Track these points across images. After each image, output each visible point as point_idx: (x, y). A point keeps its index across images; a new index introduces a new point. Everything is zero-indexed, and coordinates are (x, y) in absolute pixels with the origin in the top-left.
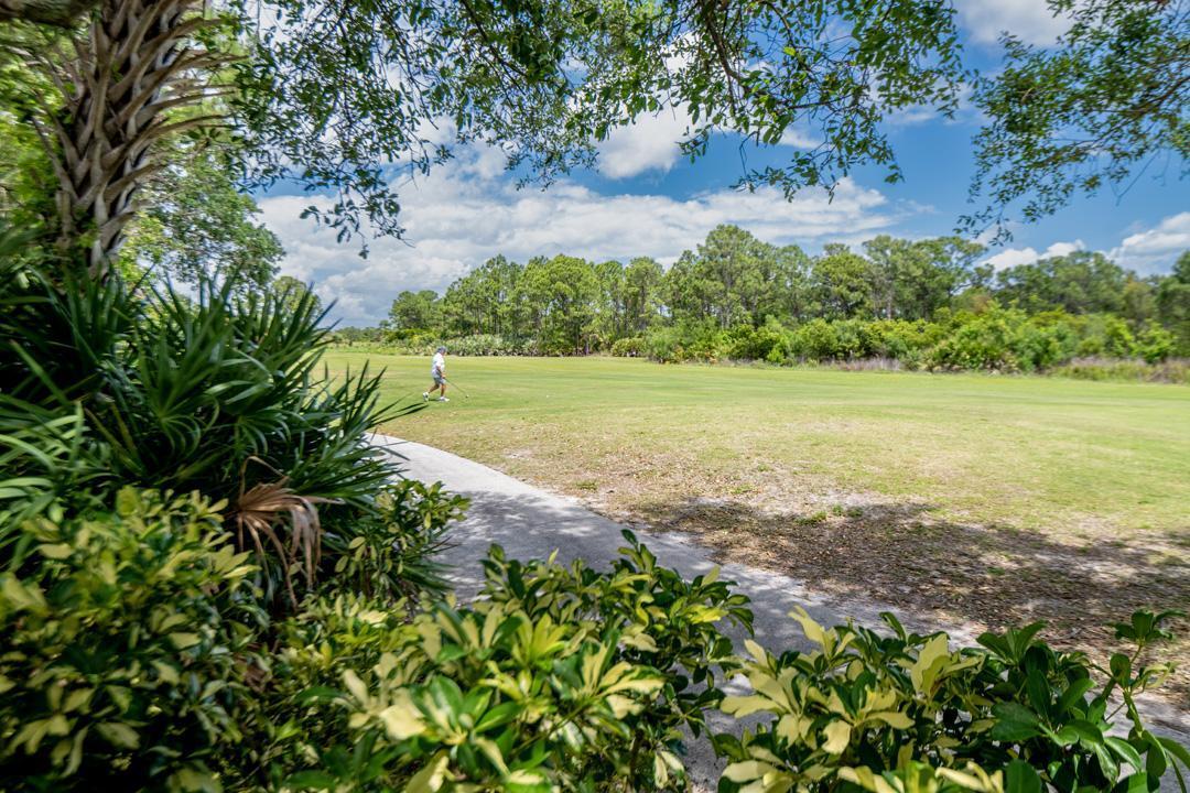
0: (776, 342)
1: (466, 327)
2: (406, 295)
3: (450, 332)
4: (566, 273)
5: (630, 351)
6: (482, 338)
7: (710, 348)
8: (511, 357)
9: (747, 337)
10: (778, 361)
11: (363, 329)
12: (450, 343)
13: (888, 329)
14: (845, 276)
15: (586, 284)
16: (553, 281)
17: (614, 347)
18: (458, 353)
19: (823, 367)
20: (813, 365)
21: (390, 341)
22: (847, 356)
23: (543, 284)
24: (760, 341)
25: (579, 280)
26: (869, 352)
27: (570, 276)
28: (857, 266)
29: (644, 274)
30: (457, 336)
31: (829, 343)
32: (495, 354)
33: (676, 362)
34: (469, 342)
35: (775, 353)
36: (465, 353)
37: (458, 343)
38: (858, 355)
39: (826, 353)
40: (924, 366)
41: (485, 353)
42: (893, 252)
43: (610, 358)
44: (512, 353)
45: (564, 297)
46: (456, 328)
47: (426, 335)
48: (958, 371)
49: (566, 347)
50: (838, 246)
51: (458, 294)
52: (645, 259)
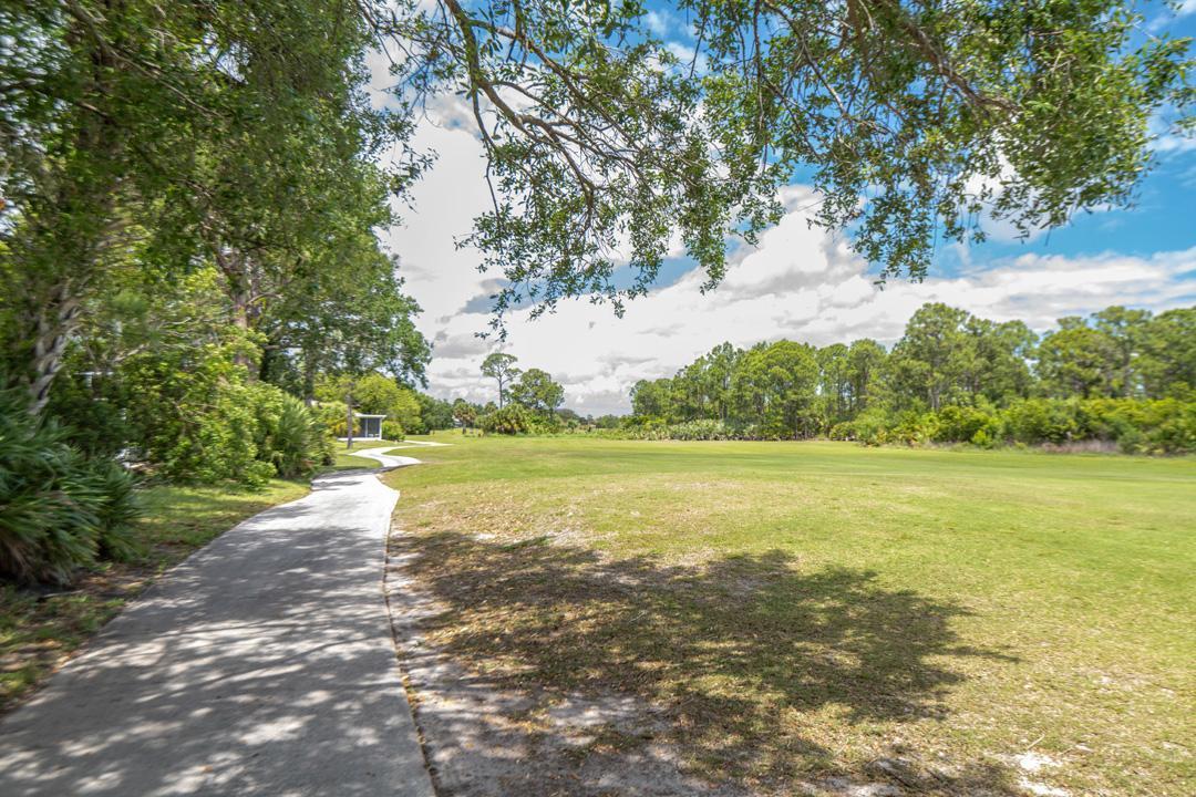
0: (982, 425)
1: (690, 413)
2: (643, 383)
3: (675, 418)
4: (782, 357)
5: (849, 435)
6: (705, 423)
7: (913, 430)
8: (732, 442)
9: (951, 418)
10: (983, 443)
11: (620, 417)
12: (674, 428)
13: (1111, 408)
14: (1077, 352)
15: (804, 367)
16: (769, 366)
17: (833, 431)
18: (680, 438)
19: (1030, 450)
20: (1021, 448)
21: (627, 427)
22: (1061, 438)
23: (760, 369)
24: (964, 423)
25: (797, 364)
26: (1088, 433)
27: (788, 360)
28: (1090, 341)
29: (865, 356)
30: (682, 421)
31: (1040, 423)
32: (716, 439)
33: (878, 445)
34: (692, 427)
35: (980, 436)
36: (688, 438)
37: (682, 428)
38: (1076, 437)
39: (1038, 434)
40: (1145, 449)
41: (706, 438)
42: (1130, 323)
43: (827, 442)
44: (733, 438)
45: (781, 382)
46: (681, 413)
47: (658, 420)
48: (1183, 453)
49: (784, 431)
50: (1073, 319)
51: (684, 380)
52: (867, 341)
